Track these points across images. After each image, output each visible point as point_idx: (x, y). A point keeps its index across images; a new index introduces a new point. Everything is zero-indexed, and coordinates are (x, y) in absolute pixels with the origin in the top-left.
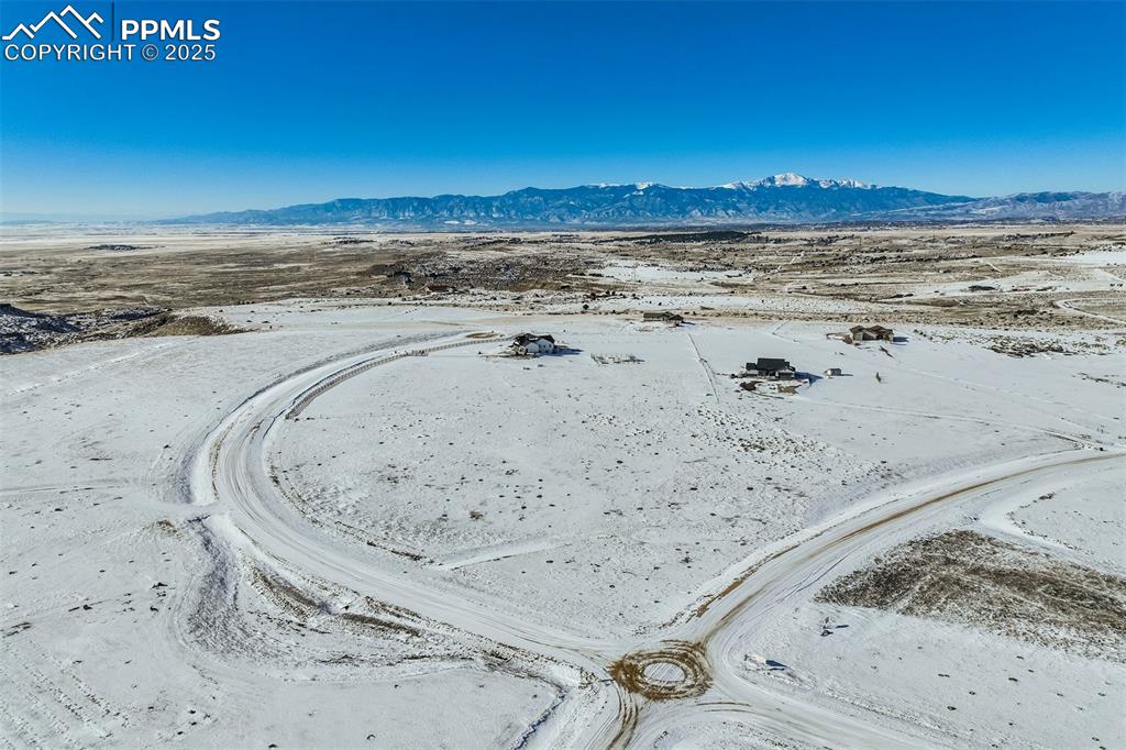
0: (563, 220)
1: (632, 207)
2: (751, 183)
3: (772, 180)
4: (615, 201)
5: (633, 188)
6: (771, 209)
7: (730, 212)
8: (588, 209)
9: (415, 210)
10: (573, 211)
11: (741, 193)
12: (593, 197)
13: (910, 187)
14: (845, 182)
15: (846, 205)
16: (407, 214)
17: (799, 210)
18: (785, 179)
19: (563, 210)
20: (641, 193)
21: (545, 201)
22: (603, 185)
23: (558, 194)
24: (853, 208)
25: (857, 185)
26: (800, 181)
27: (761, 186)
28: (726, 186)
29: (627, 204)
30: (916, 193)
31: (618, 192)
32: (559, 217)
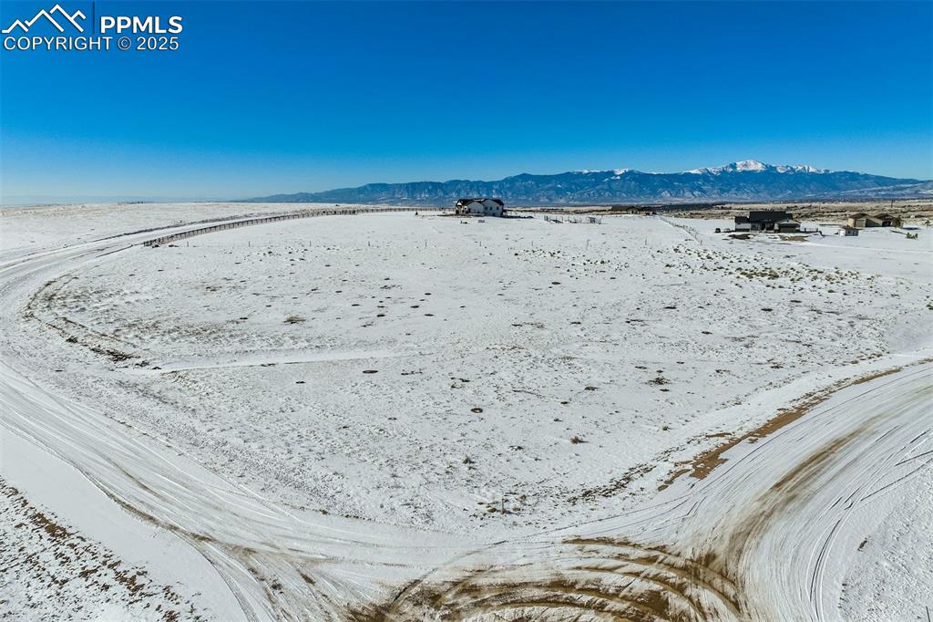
0: (551, 200)
1: (610, 190)
2: (715, 168)
3: (734, 166)
4: (596, 184)
5: (612, 173)
6: (733, 190)
7: (696, 193)
8: (572, 191)
9: (430, 192)
10: (559, 192)
11: (706, 177)
12: (576, 181)
13: (861, 172)
14: (800, 168)
15: (800, 187)
16: (423, 195)
17: (758, 192)
18: (746, 165)
19: (551, 192)
20: (618, 178)
21: (537, 185)
22: (586, 172)
23: (547, 179)
24: (807, 190)
25: (811, 170)
26: (759, 167)
27: (724, 172)
28: (692, 172)
29: (606, 187)
30: (866, 177)
31: (597, 178)
32: (548, 198)
